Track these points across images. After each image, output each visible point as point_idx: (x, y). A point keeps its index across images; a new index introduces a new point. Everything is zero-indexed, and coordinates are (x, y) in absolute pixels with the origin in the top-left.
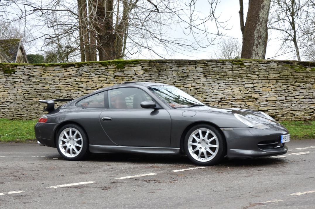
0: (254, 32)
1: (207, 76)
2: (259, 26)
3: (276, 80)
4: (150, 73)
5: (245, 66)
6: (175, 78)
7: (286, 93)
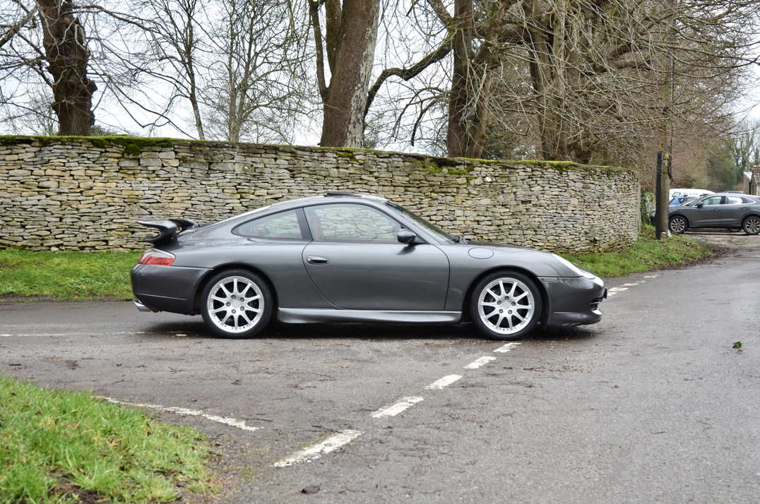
0: (351, 99)
1: (296, 176)
2: (359, 90)
3: (404, 187)
4: (192, 166)
5: (357, 161)
6: (238, 177)
7: (418, 211)
